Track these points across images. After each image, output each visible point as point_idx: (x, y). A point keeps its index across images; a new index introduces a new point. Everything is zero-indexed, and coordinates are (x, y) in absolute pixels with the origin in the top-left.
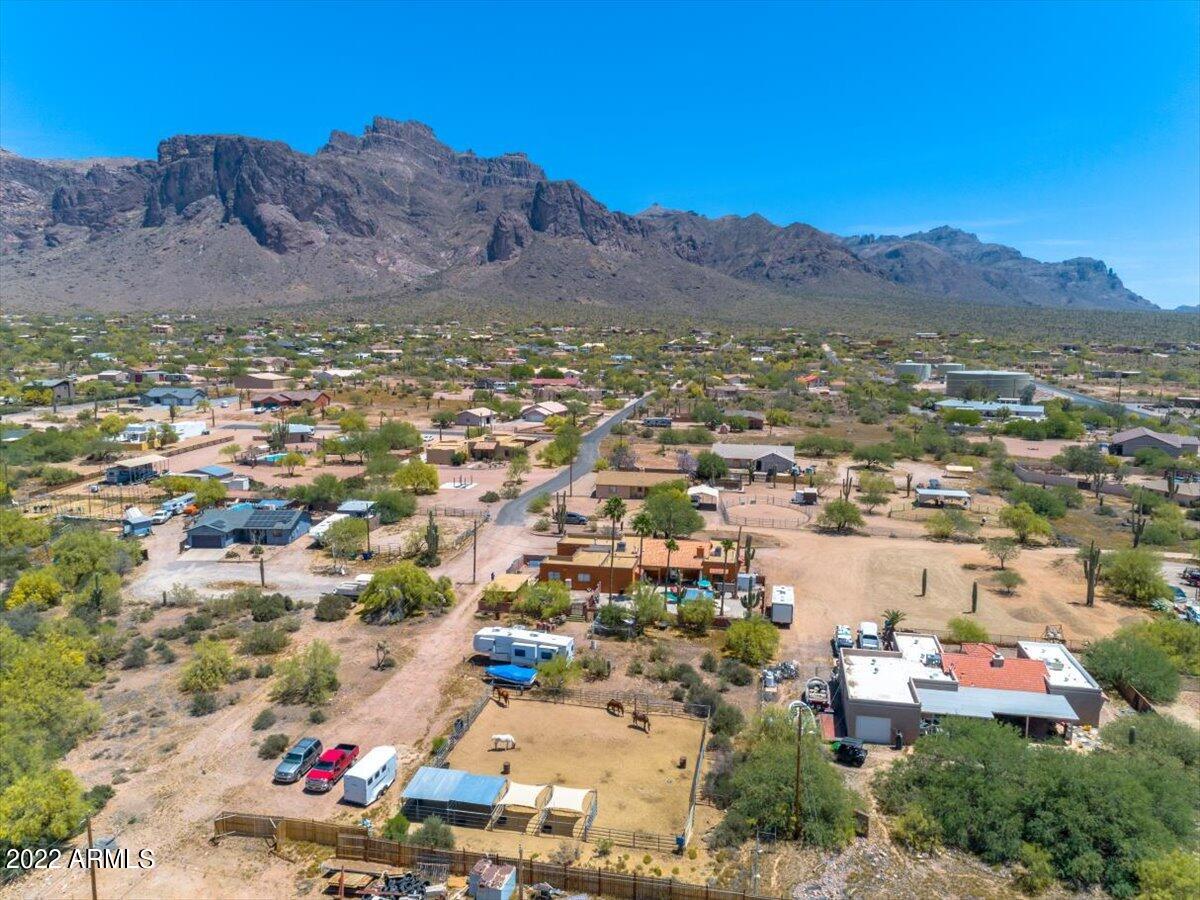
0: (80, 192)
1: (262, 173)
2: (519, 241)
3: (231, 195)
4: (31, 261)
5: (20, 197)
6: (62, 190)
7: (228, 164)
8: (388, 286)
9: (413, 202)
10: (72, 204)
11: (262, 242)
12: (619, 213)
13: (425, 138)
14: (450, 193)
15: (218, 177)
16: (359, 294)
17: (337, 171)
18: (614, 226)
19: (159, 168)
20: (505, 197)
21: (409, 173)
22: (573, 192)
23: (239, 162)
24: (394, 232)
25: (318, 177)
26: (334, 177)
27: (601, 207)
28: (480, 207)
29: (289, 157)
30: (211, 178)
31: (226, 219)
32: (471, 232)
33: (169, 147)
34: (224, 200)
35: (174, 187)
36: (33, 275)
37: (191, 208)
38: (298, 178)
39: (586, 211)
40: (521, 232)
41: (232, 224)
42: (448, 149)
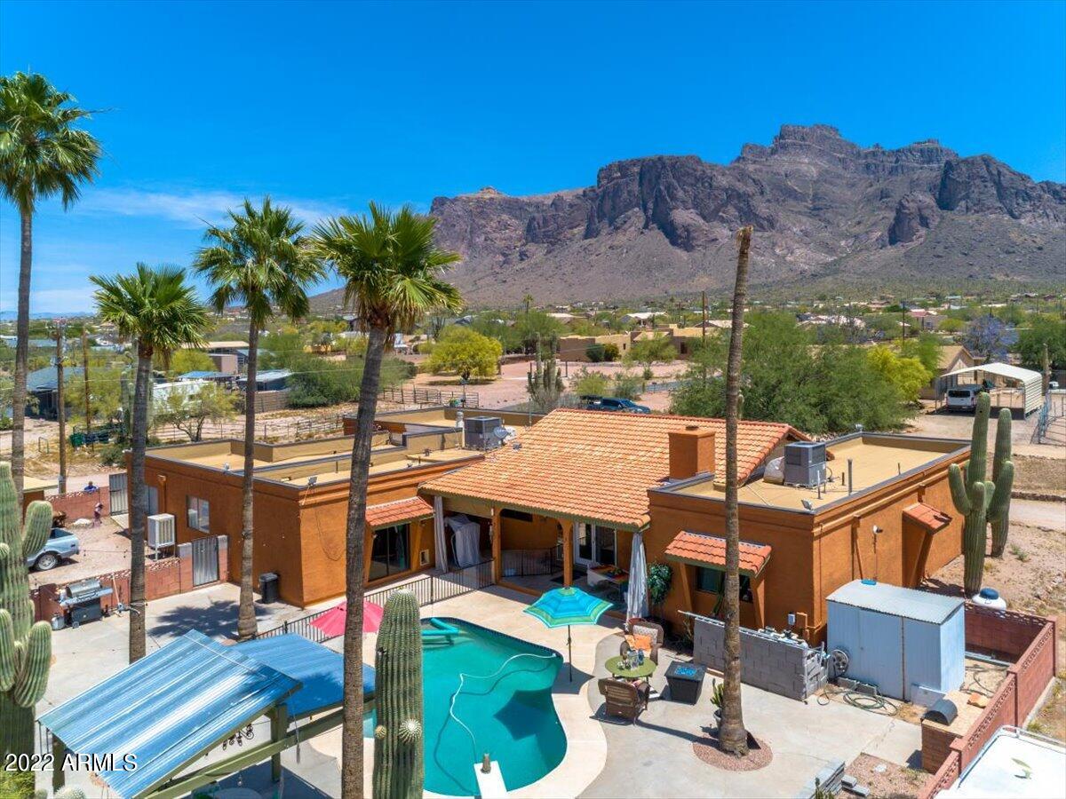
0: (544, 218)
1: (676, 184)
2: (924, 222)
3: (650, 205)
4: (508, 270)
5: (506, 226)
6: (534, 219)
7: (650, 180)
8: (783, 273)
9: (816, 197)
10: (539, 226)
11: (673, 243)
12: (1047, 183)
13: (830, 138)
14: (853, 185)
15: (642, 192)
16: (756, 281)
17: (743, 176)
18: (1040, 197)
19: (598, 191)
20: (912, 181)
21: (814, 171)
22: (988, 166)
23: (659, 177)
24: (794, 225)
25: (723, 181)
26: (739, 181)
27: (1024, 178)
28: (884, 195)
29: (700, 168)
30: (637, 193)
31: (646, 226)
32: (873, 219)
33: (606, 173)
34: (645, 210)
35: (608, 205)
36: (505, 282)
37: (619, 221)
38: (706, 184)
39: (1005, 183)
40: (927, 213)
41: (650, 230)
42: (853, 146)
